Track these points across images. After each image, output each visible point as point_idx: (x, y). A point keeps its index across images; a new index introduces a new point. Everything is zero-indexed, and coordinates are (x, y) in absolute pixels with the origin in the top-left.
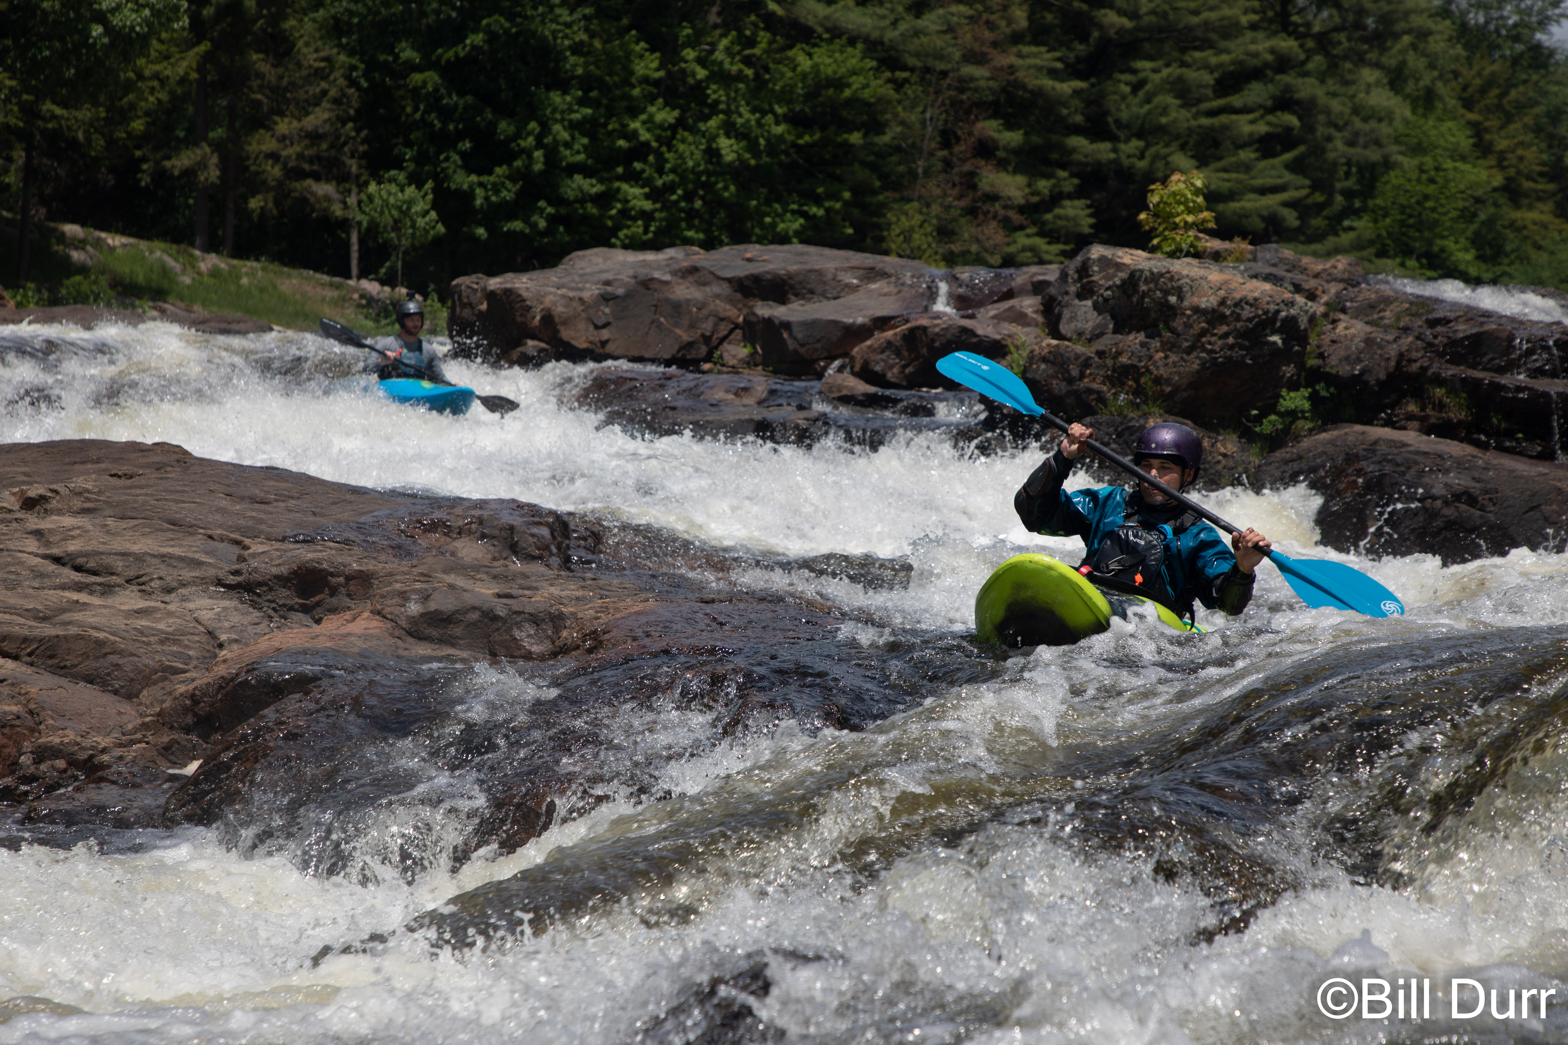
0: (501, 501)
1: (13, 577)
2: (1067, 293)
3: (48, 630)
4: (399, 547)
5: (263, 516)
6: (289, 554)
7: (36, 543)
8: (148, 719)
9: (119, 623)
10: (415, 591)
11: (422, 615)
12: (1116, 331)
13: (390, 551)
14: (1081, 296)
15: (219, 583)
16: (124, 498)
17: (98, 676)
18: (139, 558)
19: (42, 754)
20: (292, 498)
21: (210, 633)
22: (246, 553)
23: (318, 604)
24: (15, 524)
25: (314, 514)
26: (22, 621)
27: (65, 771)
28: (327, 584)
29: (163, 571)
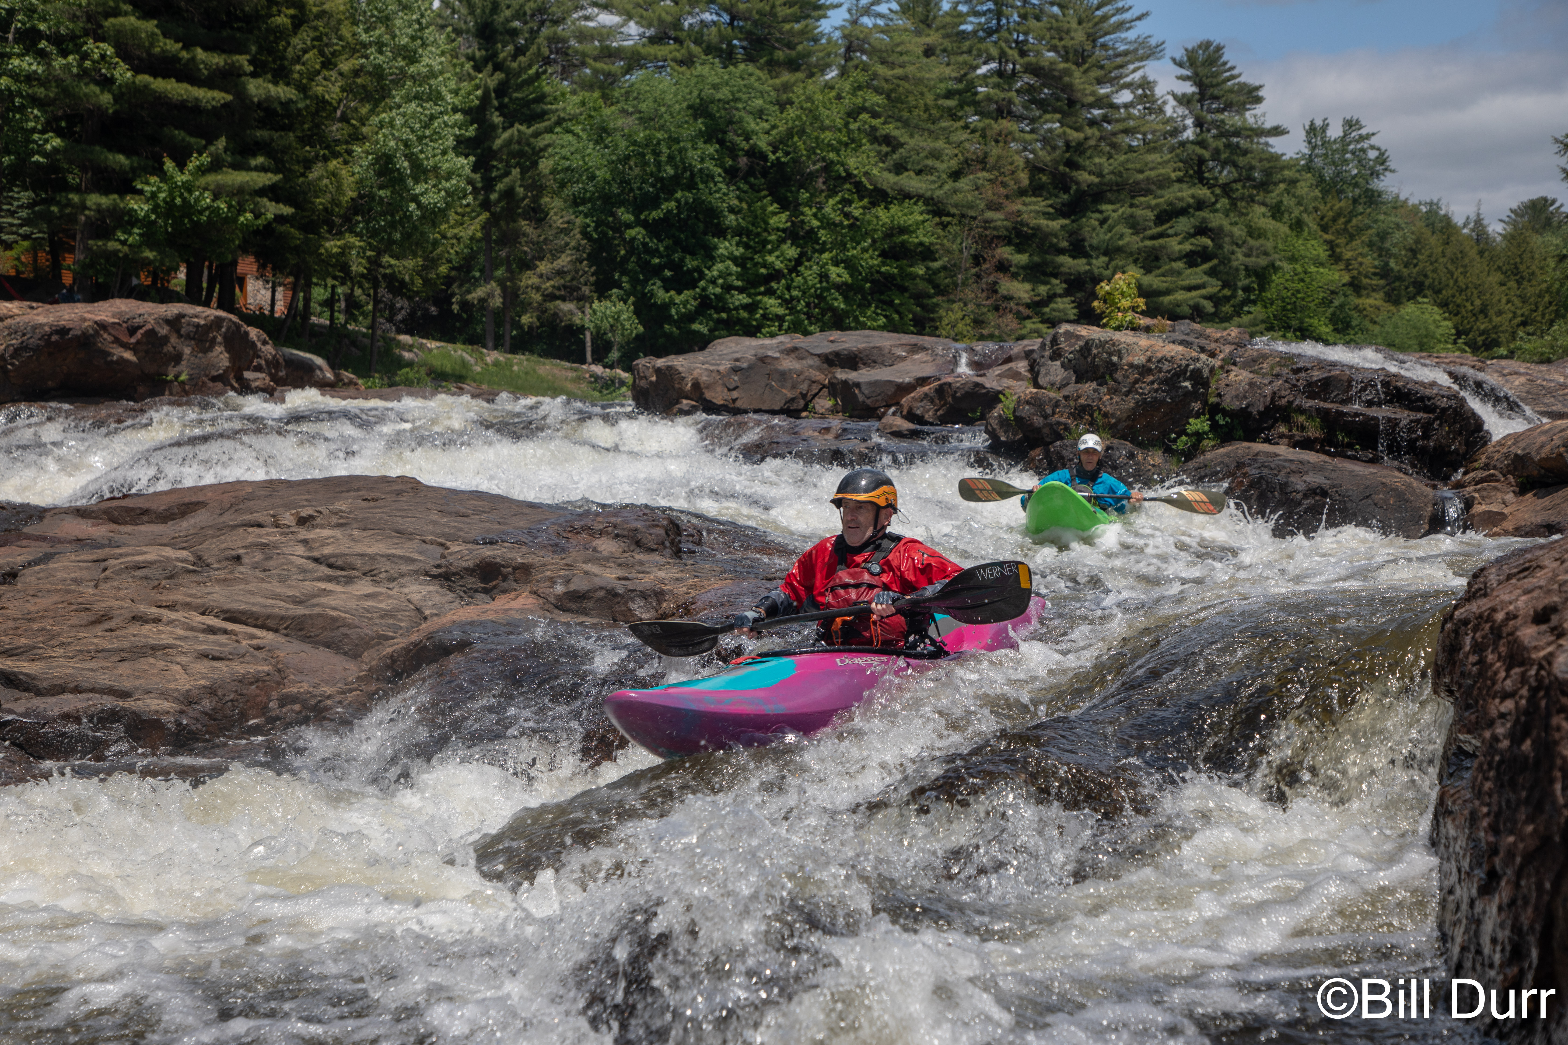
1: (284, 573)
2: (1044, 357)
3: (300, 611)
4: (557, 545)
5: (463, 526)
6: (477, 552)
7: (303, 549)
8: (363, 674)
9: (352, 604)
10: (560, 577)
11: (565, 594)
12: (1077, 382)
13: (548, 548)
14: (1052, 358)
15: (427, 574)
16: (368, 515)
17: (333, 643)
18: (372, 558)
19: (285, 701)
20: (486, 512)
21: (417, 609)
22: (447, 552)
23: (495, 587)
24: (291, 536)
25: (499, 523)
26: (283, 604)
27: (299, 713)
28: (500, 573)
29: (388, 566)
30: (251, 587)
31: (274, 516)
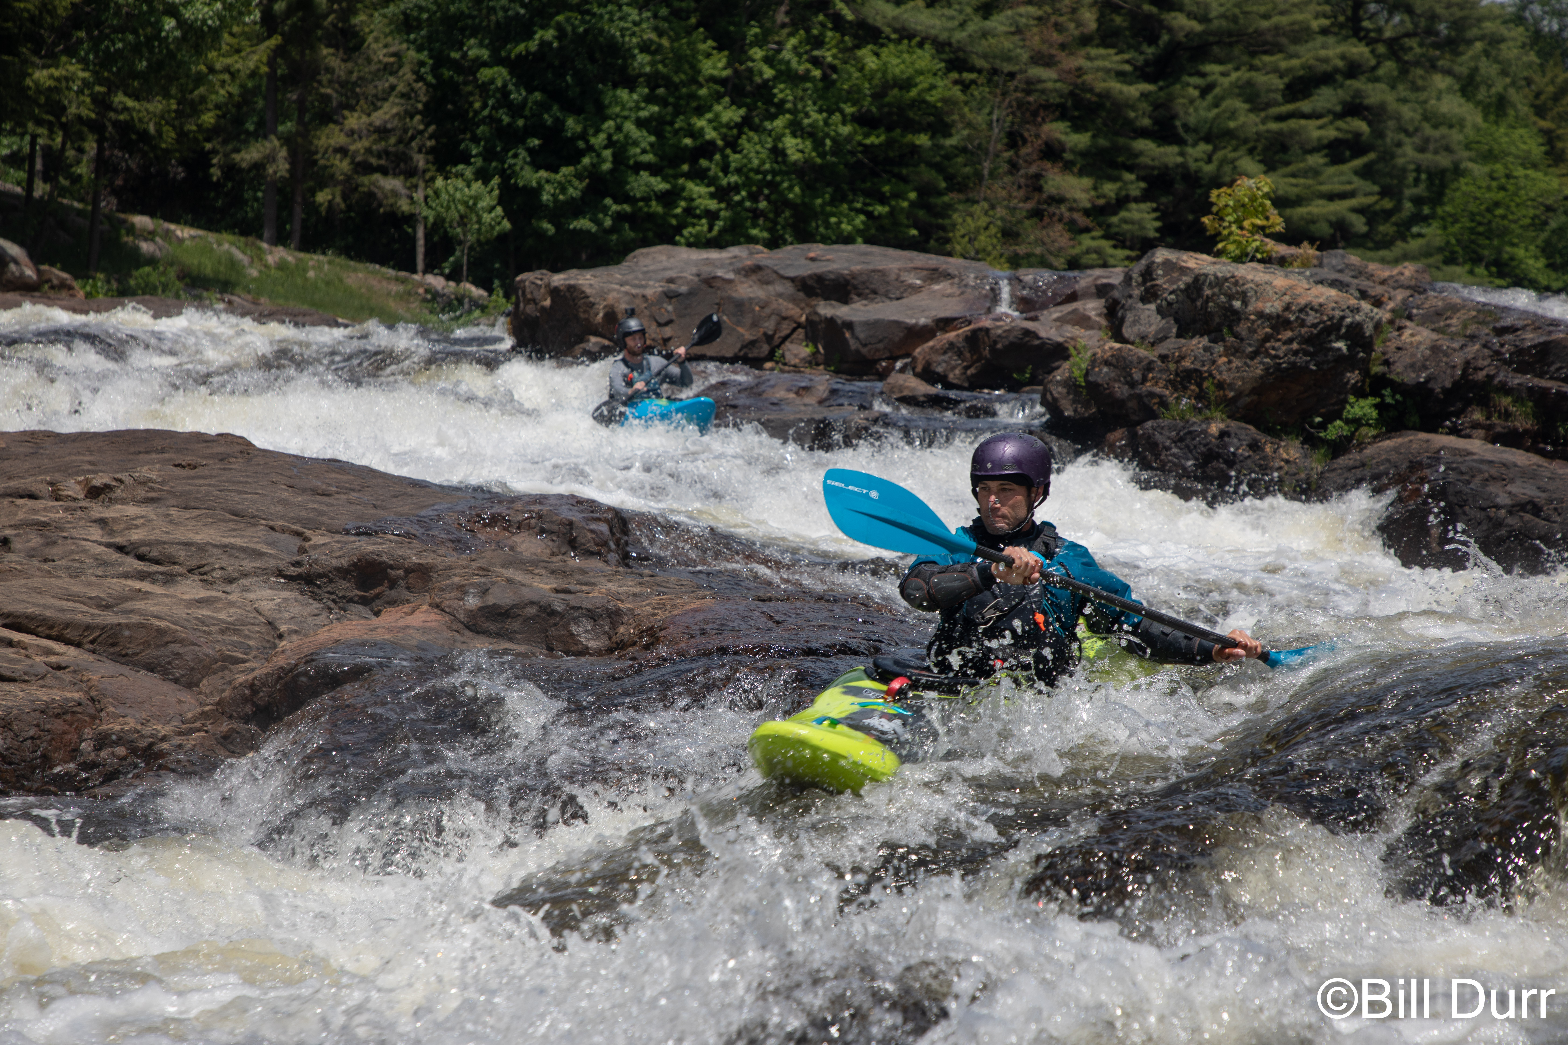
0: (561, 496)
1: (77, 565)
2: (1130, 296)
3: (110, 618)
4: (459, 541)
5: (325, 508)
6: (350, 546)
7: (100, 532)
8: (207, 708)
9: (181, 612)
10: (473, 585)
11: (481, 609)
12: (1179, 335)
13: (449, 544)
14: (1144, 300)
15: (280, 574)
16: (187, 488)
17: (159, 665)
18: (201, 548)
19: (102, 741)
20: (353, 490)
21: (270, 623)
22: (307, 544)
23: (377, 596)
24: (79, 513)
25: (375, 506)
26: (85, 608)
27: (124, 758)
28: (387, 577)
29: (225, 561)
30: (36, 582)
31: (51, 484)
